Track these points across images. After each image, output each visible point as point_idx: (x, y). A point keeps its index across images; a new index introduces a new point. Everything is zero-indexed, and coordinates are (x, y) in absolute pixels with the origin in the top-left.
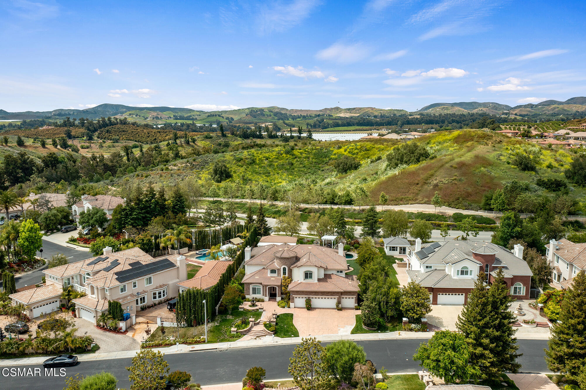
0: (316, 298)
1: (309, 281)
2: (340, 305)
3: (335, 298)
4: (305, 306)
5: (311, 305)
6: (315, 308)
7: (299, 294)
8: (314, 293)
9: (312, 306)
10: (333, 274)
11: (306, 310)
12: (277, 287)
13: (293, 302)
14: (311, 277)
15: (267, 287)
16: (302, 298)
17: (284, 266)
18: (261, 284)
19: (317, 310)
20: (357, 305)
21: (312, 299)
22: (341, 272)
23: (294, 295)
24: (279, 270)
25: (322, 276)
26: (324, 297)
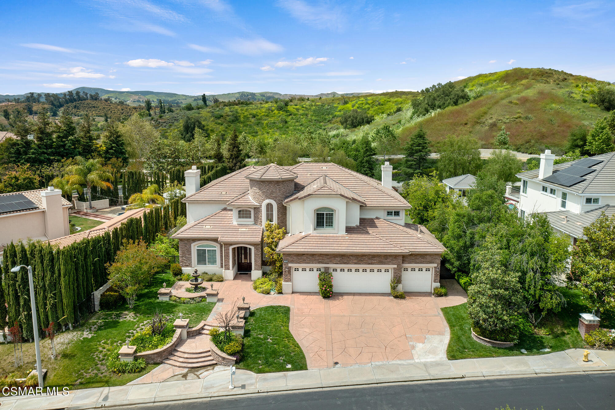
0: (342, 270)
1: (325, 231)
2: (400, 287)
3: (387, 271)
4: (317, 289)
5: (331, 286)
6: (342, 294)
7: (304, 262)
8: (339, 259)
9: (335, 290)
10: (377, 218)
11: (320, 297)
12: (253, 249)
13: (289, 280)
14: (330, 223)
15: (231, 248)
16: (311, 270)
17: (268, 201)
18: (215, 240)
19: (345, 297)
20: (438, 284)
21: (334, 274)
22: (397, 213)
23: (292, 262)
24: (257, 209)
25: (356, 222)
26: (361, 267)
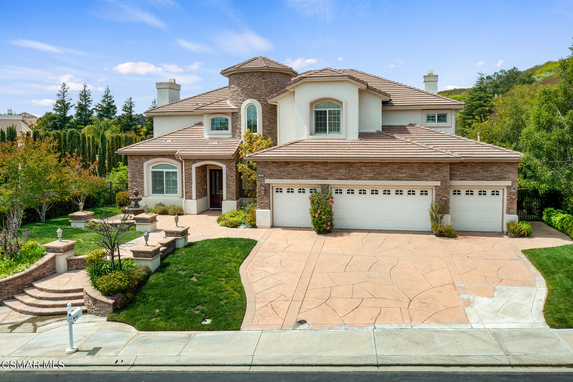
0: (351, 192)
1: (329, 137)
2: (447, 220)
3: (424, 193)
4: (308, 221)
6: (349, 231)
7: (289, 176)
8: (343, 171)
9: (337, 224)
10: (411, 125)
12: (224, 167)
13: (268, 206)
14: (336, 128)
15: (194, 166)
16: (302, 191)
17: (248, 101)
18: (172, 156)
19: (354, 234)
20: (515, 217)
22: (442, 118)
23: (271, 176)
24: (235, 115)
25: (376, 125)
26: (381, 184)
